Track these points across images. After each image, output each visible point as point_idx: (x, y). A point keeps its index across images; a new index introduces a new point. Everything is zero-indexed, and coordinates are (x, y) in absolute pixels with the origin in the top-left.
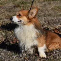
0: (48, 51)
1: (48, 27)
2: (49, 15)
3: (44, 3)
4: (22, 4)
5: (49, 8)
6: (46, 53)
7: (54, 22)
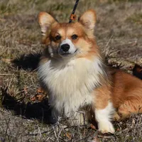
0: (118, 117)
1: (119, 62)
2: (122, 35)
3: (108, 7)
4: (58, 9)
5: (122, 17)
6: (114, 122)
7: (132, 51)
